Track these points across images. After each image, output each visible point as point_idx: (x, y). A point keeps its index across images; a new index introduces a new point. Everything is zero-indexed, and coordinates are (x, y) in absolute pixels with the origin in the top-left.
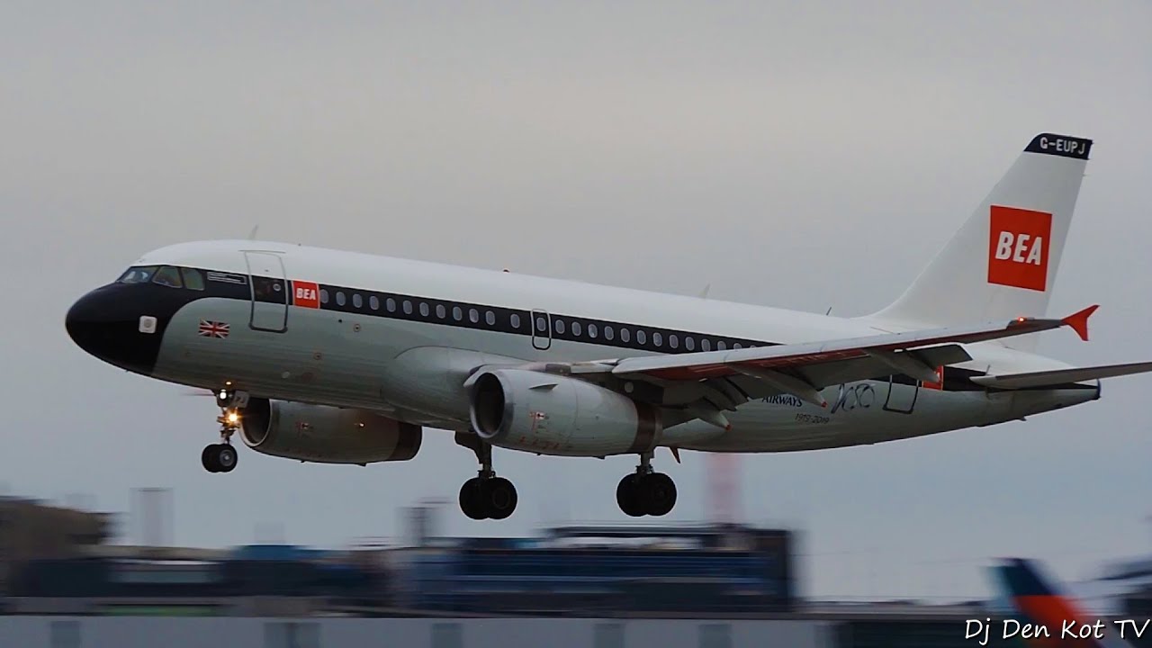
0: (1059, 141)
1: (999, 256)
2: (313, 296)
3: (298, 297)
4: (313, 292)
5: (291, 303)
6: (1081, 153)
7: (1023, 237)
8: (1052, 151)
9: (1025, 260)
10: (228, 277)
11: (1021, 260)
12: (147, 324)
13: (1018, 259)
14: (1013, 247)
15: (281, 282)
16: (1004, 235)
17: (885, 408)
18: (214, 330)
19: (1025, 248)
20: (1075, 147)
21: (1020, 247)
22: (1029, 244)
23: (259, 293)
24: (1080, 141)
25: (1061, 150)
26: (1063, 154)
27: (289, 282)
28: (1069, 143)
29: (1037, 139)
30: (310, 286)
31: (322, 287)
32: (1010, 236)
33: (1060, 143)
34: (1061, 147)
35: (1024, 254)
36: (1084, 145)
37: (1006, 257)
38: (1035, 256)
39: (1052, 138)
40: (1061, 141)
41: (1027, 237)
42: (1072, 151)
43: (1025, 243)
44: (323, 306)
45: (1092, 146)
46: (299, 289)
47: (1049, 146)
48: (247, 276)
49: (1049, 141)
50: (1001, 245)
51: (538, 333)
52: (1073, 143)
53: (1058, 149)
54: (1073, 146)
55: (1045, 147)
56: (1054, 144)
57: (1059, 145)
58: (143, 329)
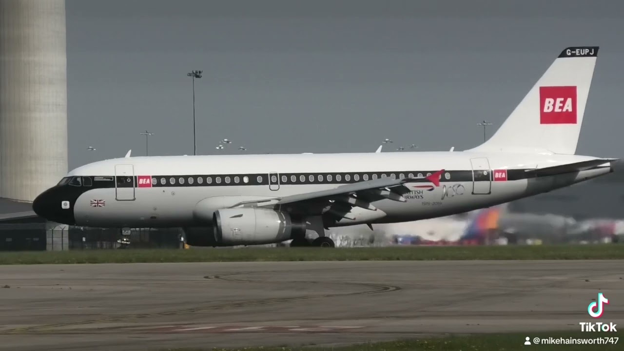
0: (577, 50)
1: (546, 110)
2: (148, 182)
4: (148, 180)
5: (136, 187)
6: (592, 54)
7: (559, 100)
8: (574, 55)
9: (562, 110)
10: (104, 178)
11: (560, 110)
13: (557, 110)
14: (554, 105)
15: (131, 177)
16: (547, 100)
17: (473, 193)
18: (98, 203)
19: (561, 105)
20: (588, 52)
21: (558, 104)
22: (564, 103)
23: (119, 184)
24: (590, 48)
25: (579, 54)
26: (581, 56)
27: (136, 177)
28: (584, 50)
29: (564, 51)
30: (147, 177)
31: (153, 177)
32: (552, 100)
35: (561, 108)
36: (593, 50)
37: (550, 110)
38: (568, 108)
39: (573, 49)
40: (579, 50)
41: (562, 99)
42: (586, 54)
43: (561, 102)
44: (154, 186)
45: (599, 50)
46: (141, 179)
47: (572, 53)
48: (114, 177)
49: (571, 51)
50: (547, 104)
51: (272, 183)
52: (586, 50)
53: (577, 54)
54: (587, 51)
55: (570, 54)
56: (575, 52)
57: (577, 52)
58: (63, 207)
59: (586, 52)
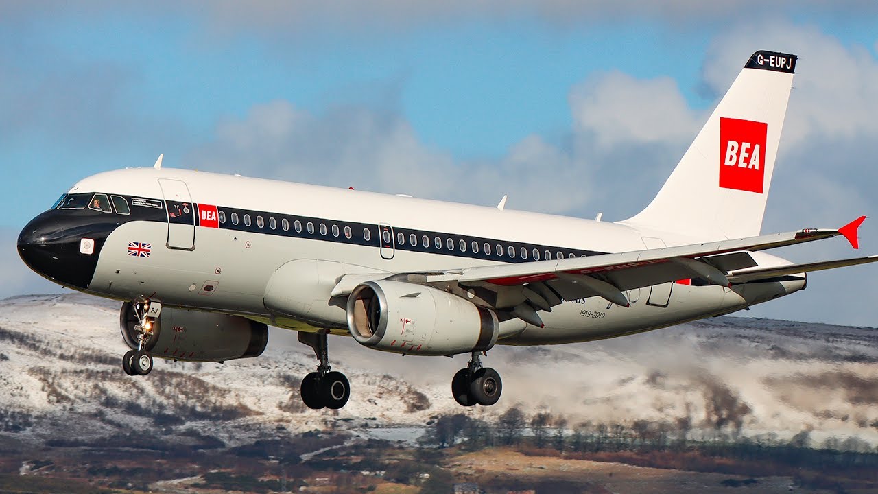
0: (772, 57)
1: (727, 163)
2: (214, 218)
3: (203, 218)
4: (214, 213)
5: (197, 224)
6: (788, 68)
7: (746, 145)
8: (766, 66)
9: (748, 165)
10: (147, 202)
11: (744, 165)
12: (87, 246)
13: (742, 165)
14: (738, 154)
15: (189, 205)
16: (731, 143)
17: (648, 303)
18: (139, 249)
19: (747, 155)
20: (784, 63)
21: (744, 154)
22: (750, 151)
23: (172, 215)
24: (788, 57)
25: (773, 65)
26: (775, 69)
27: (195, 205)
28: (780, 58)
29: (755, 57)
30: (210, 208)
31: (220, 208)
32: (735, 144)
33: (773, 59)
34: (774, 63)
35: (747, 160)
36: (791, 60)
37: (733, 163)
38: (755, 162)
39: (766, 54)
40: (774, 57)
41: (748, 145)
42: (782, 66)
43: (747, 150)
44: (222, 226)
45: (797, 61)
46: (203, 211)
47: (764, 62)
48: (162, 201)
49: (764, 58)
50: (729, 152)
51: (384, 246)
52: (783, 58)
53: (771, 65)
54: (783, 61)
55: (761, 63)
56: (768, 60)
57: (772, 61)
58: (83, 250)
59: (783, 63)
